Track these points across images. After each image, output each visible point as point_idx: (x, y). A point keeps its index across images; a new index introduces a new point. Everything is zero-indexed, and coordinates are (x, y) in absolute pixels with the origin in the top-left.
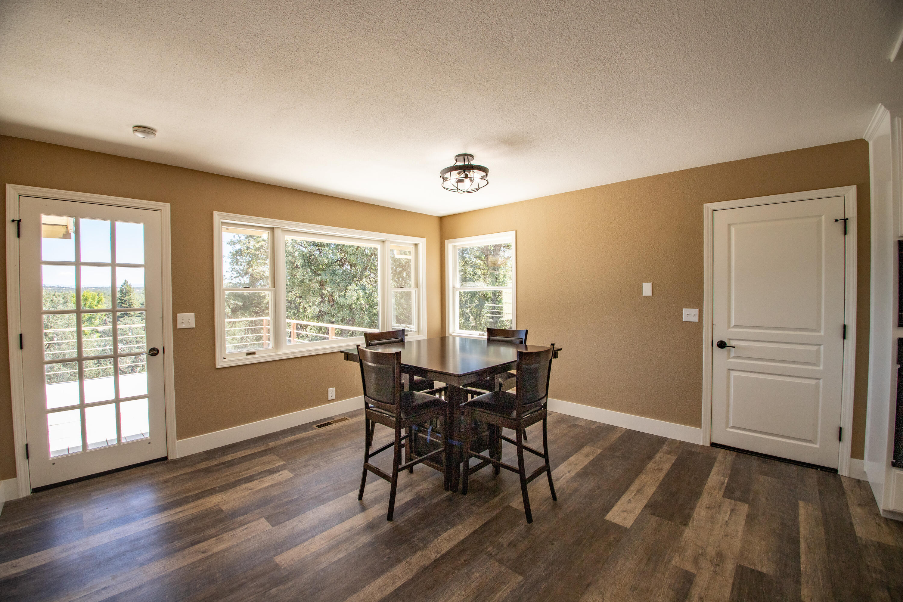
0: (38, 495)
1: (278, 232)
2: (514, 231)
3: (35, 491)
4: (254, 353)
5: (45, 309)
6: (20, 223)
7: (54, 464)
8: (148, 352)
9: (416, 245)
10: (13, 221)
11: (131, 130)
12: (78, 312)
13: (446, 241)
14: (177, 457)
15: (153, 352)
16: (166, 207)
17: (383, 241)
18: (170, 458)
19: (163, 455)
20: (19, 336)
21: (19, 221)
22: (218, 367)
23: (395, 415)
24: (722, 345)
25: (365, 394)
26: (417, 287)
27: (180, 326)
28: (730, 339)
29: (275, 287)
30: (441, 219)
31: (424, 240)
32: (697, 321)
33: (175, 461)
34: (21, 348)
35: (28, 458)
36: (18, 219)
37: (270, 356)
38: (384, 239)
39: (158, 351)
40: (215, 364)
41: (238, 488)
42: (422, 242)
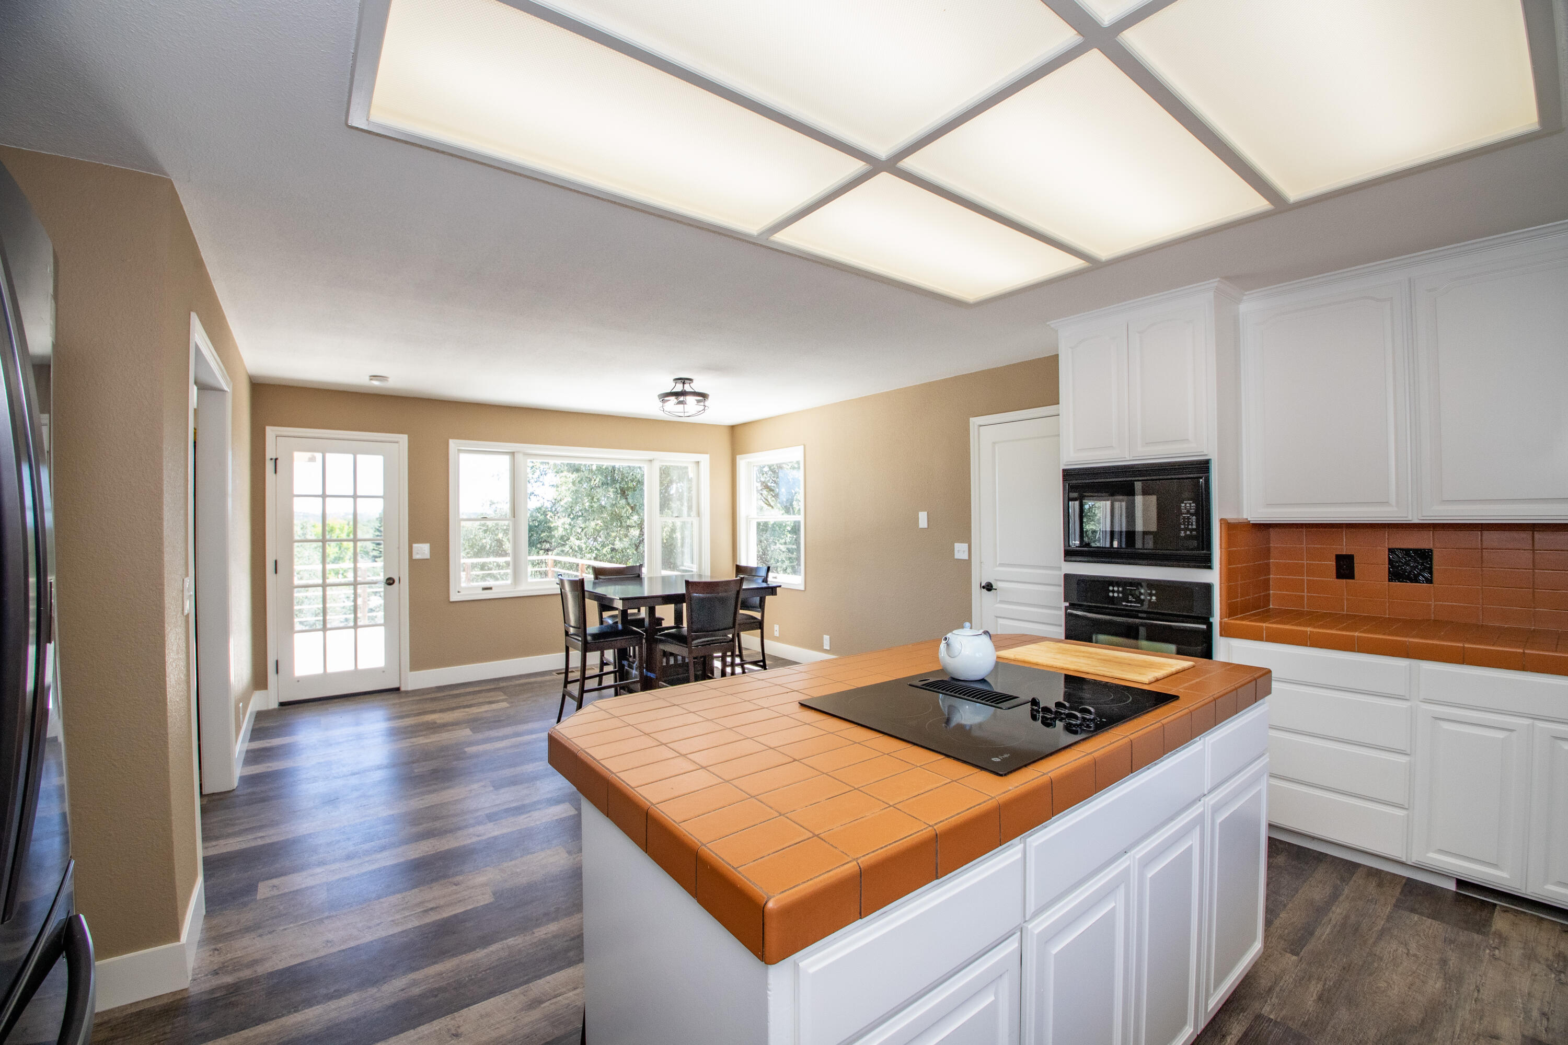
0: (284, 707)
1: (519, 457)
2: (802, 446)
3: (282, 704)
4: (490, 588)
5: (296, 538)
6: (277, 461)
7: (298, 681)
8: (385, 581)
9: (698, 463)
10: (271, 459)
11: (368, 378)
12: (324, 541)
13: (738, 457)
14: (410, 688)
15: (390, 582)
16: (404, 439)
17: (651, 461)
18: (403, 689)
19: (396, 685)
20: (274, 562)
21: (276, 459)
22: (452, 599)
23: (580, 639)
24: (989, 587)
25: (565, 622)
26: (699, 516)
27: (415, 556)
28: (997, 580)
29: (514, 517)
30: (733, 428)
31: (707, 457)
32: (967, 558)
33: (407, 692)
34: (276, 573)
35: (277, 672)
36: (274, 458)
37: (511, 592)
38: (651, 458)
39: (394, 581)
40: (449, 597)
41: (455, 711)
42: (705, 459)
